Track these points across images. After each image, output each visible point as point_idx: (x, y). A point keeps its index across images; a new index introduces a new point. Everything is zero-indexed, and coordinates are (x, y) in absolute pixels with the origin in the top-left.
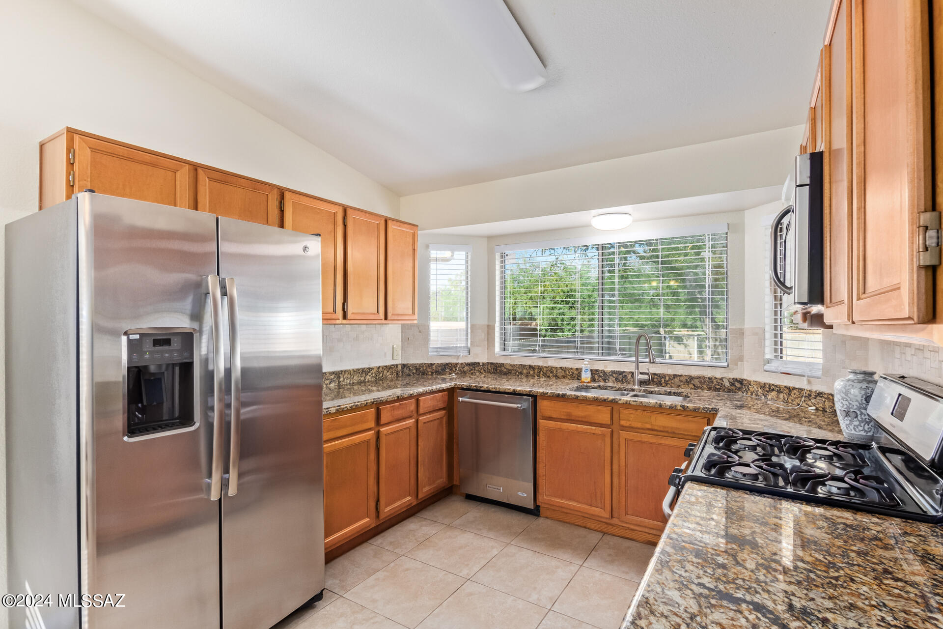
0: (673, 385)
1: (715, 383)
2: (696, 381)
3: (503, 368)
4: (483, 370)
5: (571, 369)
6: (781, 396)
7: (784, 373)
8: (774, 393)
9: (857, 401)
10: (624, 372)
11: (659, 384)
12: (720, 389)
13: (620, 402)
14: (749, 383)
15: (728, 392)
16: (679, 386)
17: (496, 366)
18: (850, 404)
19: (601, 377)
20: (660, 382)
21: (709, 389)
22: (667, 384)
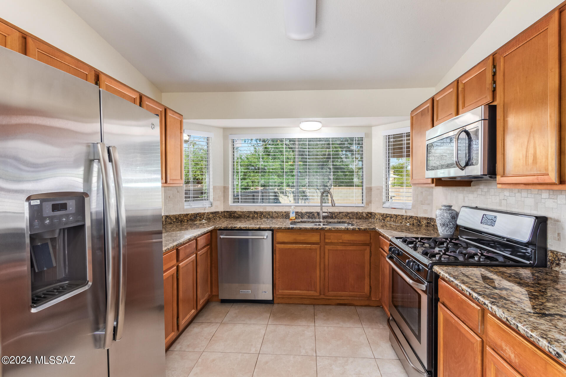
0: (339, 218)
1: (359, 215)
2: (350, 214)
3: (236, 214)
4: (221, 216)
5: (282, 212)
6: (392, 219)
7: (392, 208)
8: (388, 218)
9: (448, 219)
10: (313, 212)
11: (332, 218)
12: (361, 218)
13: (326, 229)
14: (375, 214)
15: (365, 219)
16: (342, 218)
17: (231, 213)
18: (445, 220)
19: (299, 216)
20: (332, 216)
21: (357, 218)
22: (336, 217)
